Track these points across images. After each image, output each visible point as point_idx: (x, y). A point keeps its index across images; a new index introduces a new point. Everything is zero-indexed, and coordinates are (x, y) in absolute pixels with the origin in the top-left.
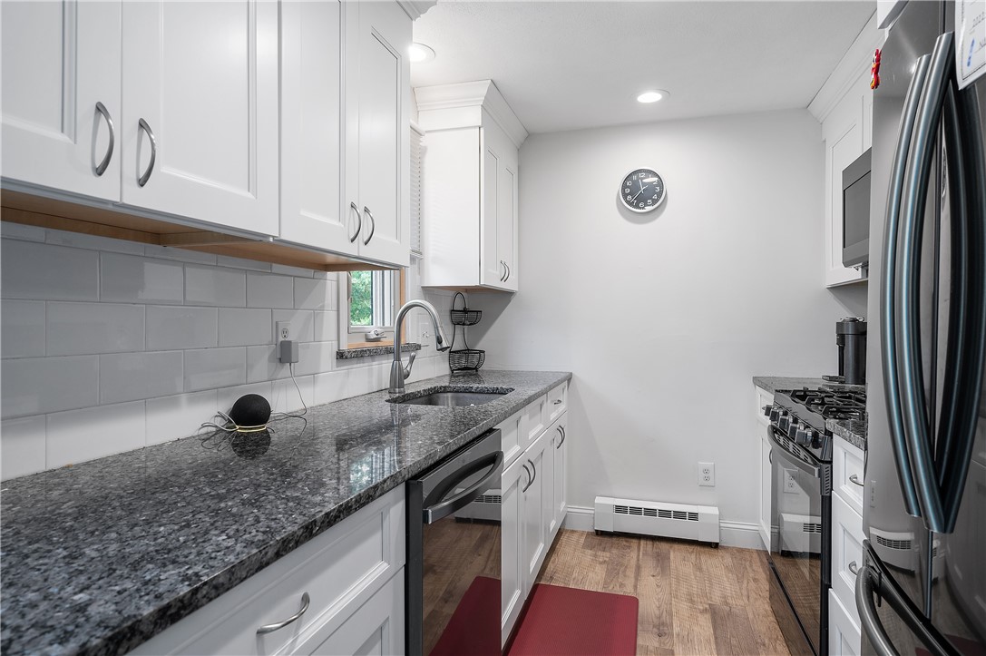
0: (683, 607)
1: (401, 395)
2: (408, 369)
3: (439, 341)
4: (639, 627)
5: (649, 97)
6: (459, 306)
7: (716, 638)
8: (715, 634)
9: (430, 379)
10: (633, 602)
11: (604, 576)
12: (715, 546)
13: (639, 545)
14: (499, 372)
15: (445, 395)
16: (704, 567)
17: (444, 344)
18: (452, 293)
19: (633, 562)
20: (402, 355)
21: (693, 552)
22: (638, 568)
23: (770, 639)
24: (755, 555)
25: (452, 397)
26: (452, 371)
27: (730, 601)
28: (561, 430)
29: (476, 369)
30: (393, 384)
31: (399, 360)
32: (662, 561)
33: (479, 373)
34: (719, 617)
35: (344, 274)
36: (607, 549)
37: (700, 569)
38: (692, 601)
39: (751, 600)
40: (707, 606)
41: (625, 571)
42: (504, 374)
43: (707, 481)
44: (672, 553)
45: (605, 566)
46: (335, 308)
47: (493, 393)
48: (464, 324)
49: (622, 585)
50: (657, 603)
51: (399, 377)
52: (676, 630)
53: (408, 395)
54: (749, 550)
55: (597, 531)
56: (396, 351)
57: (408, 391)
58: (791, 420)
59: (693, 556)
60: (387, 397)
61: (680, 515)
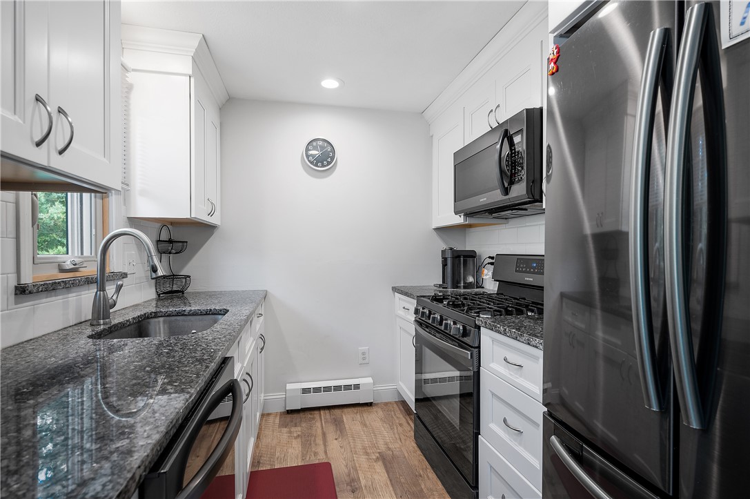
0: (362, 460)
1: (106, 327)
2: (114, 298)
3: (154, 270)
4: (337, 489)
5: (330, 83)
6: (164, 237)
7: (391, 481)
8: (389, 477)
9: (137, 305)
10: (327, 466)
11: (300, 449)
12: (370, 405)
13: (320, 413)
14: (204, 293)
15: (156, 320)
16: (368, 423)
17: (160, 273)
18: (158, 225)
19: (319, 432)
20: (107, 283)
21: (357, 412)
22: (324, 434)
23: (423, 469)
24: (395, 406)
25: (164, 322)
26: (159, 295)
27: (390, 446)
28: (262, 337)
29: (183, 292)
30: (96, 316)
31: (104, 290)
32: (338, 424)
33: (185, 295)
34: (387, 461)
35: (26, 196)
36: (298, 424)
37: (365, 425)
38: (367, 454)
39: (403, 441)
40: (378, 455)
41: (315, 441)
42: (211, 295)
43: (364, 361)
44: (344, 416)
45: (299, 440)
46: (13, 235)
47: (206, 314)
48: (170, 253)
49: (316, 454)
50: (344, 462)
51: (102, 308)
52: (363, 482)
53: (115, 325)
54: (390, 403)
55: (287, 411)
56: (100, 281)
57: (116, 320)
58: (452, 323)
59: (359, 416)
60: (89, 331)
61: (348, 387)
